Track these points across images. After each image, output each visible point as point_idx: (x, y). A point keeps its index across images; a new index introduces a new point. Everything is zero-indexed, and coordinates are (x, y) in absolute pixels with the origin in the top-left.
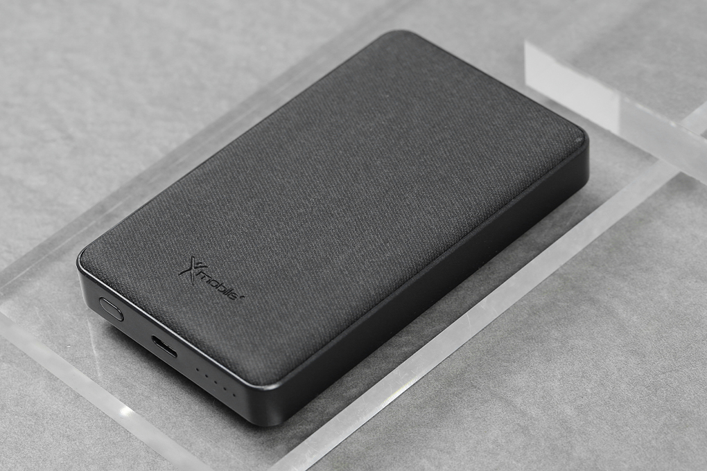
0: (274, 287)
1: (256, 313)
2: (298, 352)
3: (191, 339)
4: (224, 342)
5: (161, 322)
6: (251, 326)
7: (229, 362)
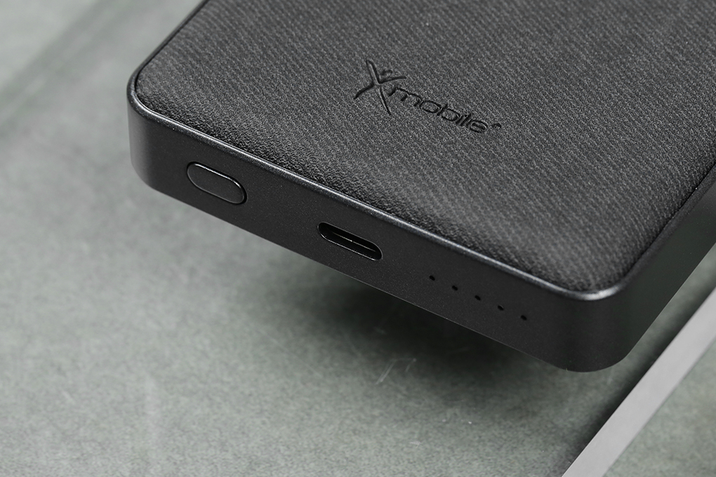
0: (551, 101)
1: (535, 151)
2: (645, 216)
3: (421, 219)
4: (492, 213)
5: (344, 192)
6: (536, 177)
7: (515, 253)
